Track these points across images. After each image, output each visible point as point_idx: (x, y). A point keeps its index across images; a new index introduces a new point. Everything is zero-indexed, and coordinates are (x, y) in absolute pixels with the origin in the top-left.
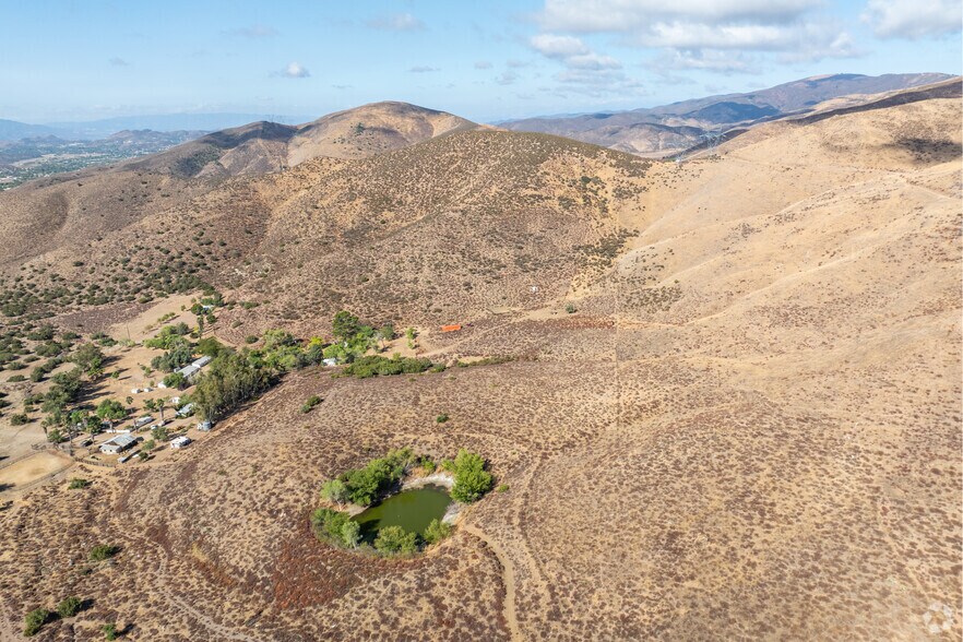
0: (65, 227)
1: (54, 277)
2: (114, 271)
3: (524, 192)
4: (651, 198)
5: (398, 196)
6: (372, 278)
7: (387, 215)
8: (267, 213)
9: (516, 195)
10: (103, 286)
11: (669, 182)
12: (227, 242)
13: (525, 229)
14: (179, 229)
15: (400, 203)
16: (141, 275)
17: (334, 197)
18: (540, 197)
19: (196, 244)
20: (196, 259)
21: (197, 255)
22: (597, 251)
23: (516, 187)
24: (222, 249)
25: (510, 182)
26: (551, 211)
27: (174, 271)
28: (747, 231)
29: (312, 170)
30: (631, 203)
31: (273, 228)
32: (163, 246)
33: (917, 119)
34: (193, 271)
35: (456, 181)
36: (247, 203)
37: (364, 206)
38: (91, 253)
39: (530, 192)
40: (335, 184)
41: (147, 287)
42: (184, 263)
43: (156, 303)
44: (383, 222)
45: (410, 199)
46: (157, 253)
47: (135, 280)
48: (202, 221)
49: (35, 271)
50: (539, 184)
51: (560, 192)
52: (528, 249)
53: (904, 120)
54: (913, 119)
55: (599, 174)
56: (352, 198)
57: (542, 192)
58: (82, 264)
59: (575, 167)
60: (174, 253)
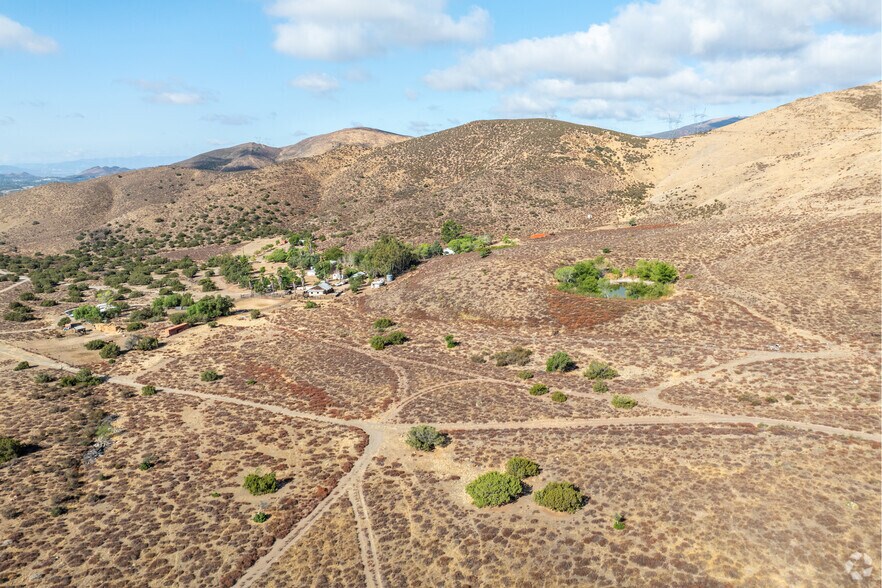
0: (113, 210)
1: (140, 230)
2: (196, 224)
3: (552, 155)
4: (656, 161)
5: (434, 168)
6: (446, 214)
7: (427, 181)
8: (317, 184)
9: (547, 158)
10: (188, 234)
11: (668, 151)
12: (291, 203)
13: (563, 179)
14: (247, 193)
15: (436, 172)
16: (223, 226)
17: (377, 169)
18: (568, 158)
19: (265, 203)
20: (268, 215)
21: (268, 212)
22: (626, 195)
23: (544, 152)
24: (288, 208)
25: (538, 149)
26: (579, 168)
27: (251, 222)
28: (762, 167)
29: (346, 154)
30: (641, 166)
31: (325, 195)
32: (236, 205)
33: (872, 94)
34: (268, 223)
35: (483, 155)
36: (298, 175)
37: (406, 175)
38: (168, 212)
39: (558, 156)
40: (374, 160)
41: (232, 234)
42: (258, 218)
43: (243, 245)
44: (426, 186)
45: (445, 169)
46: (231, 210)
47: (218, 230)
48: (266, 187)
49: (121, 226)
50: (563, 150)
51: (582, 156)
52: (571, 193)
53: (862, 95)
54: (869, 93)
55: (608, 145)
56: (393, 170)
57: (567, 155)
58: (162, 221)
59: (588, 140)
60: (246, 209)
